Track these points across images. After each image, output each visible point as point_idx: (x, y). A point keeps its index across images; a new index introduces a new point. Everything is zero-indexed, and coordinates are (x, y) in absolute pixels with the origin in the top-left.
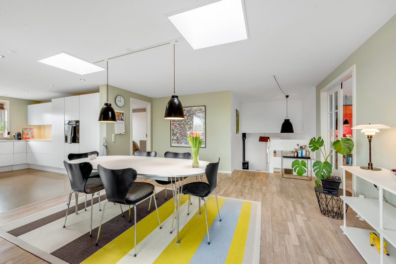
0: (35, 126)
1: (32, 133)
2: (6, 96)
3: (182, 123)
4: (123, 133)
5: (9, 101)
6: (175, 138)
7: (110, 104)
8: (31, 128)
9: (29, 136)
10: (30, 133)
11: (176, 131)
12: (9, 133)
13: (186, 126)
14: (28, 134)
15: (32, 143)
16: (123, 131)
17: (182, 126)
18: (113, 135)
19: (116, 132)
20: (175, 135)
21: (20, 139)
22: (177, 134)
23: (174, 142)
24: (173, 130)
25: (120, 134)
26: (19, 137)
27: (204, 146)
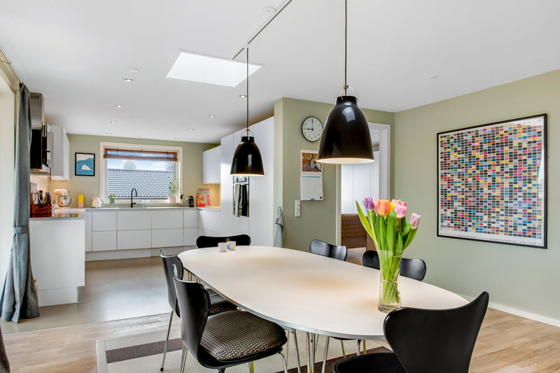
0: (211, 184)
1: (208, 196)
2: (177, 140)
3: (470, 171)
4: (317, 198)
5: (181, 148)
6: (449, 213)
7: (252, 139)
8: (207, 188)
9: (205, 202)
10: (205, 198)
11: (453, 193)
12: (181, 198)
13: (481, 181)
14: (203, 199)
15: (205, 213)
16: (318, 195)
17: (470, 180)
18: (297, 203)
19: (304, 196)
20: (449, 204)
21: (192, 206)
22: (456, 204)
23: (446, 223)
24: (445, 192)
25: (313, 200)
26: (191, 203)
27: (540, 242)
